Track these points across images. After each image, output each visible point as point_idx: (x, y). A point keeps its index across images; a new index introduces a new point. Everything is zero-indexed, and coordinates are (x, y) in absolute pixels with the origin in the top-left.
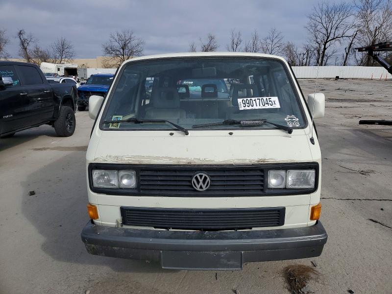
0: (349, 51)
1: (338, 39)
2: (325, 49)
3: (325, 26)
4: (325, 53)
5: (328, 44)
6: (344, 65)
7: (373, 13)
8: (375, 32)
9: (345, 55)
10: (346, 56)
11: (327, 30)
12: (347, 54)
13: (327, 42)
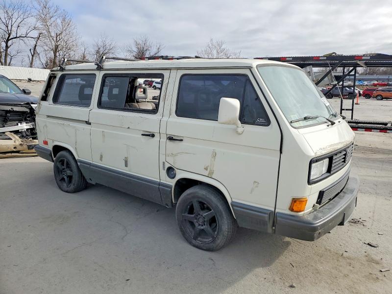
0: (34, 53)
1: (22, 38)
2: (7, 47)
3: (4, 21)
4: (8, 52)
5: (10, 43)
6: (31, 67)
7: (52, 19)
8: (56, 38)
9: (31, 57)
10: (32, 59)
11: (7, 27)
12: (33, 56)
13: (8, 40)
